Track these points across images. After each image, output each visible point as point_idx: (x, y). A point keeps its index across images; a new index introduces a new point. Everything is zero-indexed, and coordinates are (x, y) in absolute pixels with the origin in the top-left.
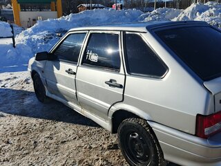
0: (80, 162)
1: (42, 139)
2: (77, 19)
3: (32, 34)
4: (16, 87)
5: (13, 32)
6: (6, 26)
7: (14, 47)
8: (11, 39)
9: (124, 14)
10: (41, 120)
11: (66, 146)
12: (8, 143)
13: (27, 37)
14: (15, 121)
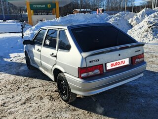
0: (38, 96)
1: (23, 86)
2: (64, 20)
3: (35, 30)
4: (18, 61)
5: (22, 29)
6: (18, 25)
7: (23, 38)
8: (21, 33)
9: (96, 17)
10: (25, 78)
11: (34, 89)
12: (5, 87)
13: (32, 32)
14: (12, 78)
